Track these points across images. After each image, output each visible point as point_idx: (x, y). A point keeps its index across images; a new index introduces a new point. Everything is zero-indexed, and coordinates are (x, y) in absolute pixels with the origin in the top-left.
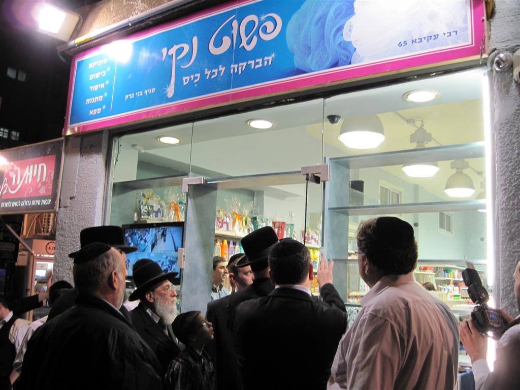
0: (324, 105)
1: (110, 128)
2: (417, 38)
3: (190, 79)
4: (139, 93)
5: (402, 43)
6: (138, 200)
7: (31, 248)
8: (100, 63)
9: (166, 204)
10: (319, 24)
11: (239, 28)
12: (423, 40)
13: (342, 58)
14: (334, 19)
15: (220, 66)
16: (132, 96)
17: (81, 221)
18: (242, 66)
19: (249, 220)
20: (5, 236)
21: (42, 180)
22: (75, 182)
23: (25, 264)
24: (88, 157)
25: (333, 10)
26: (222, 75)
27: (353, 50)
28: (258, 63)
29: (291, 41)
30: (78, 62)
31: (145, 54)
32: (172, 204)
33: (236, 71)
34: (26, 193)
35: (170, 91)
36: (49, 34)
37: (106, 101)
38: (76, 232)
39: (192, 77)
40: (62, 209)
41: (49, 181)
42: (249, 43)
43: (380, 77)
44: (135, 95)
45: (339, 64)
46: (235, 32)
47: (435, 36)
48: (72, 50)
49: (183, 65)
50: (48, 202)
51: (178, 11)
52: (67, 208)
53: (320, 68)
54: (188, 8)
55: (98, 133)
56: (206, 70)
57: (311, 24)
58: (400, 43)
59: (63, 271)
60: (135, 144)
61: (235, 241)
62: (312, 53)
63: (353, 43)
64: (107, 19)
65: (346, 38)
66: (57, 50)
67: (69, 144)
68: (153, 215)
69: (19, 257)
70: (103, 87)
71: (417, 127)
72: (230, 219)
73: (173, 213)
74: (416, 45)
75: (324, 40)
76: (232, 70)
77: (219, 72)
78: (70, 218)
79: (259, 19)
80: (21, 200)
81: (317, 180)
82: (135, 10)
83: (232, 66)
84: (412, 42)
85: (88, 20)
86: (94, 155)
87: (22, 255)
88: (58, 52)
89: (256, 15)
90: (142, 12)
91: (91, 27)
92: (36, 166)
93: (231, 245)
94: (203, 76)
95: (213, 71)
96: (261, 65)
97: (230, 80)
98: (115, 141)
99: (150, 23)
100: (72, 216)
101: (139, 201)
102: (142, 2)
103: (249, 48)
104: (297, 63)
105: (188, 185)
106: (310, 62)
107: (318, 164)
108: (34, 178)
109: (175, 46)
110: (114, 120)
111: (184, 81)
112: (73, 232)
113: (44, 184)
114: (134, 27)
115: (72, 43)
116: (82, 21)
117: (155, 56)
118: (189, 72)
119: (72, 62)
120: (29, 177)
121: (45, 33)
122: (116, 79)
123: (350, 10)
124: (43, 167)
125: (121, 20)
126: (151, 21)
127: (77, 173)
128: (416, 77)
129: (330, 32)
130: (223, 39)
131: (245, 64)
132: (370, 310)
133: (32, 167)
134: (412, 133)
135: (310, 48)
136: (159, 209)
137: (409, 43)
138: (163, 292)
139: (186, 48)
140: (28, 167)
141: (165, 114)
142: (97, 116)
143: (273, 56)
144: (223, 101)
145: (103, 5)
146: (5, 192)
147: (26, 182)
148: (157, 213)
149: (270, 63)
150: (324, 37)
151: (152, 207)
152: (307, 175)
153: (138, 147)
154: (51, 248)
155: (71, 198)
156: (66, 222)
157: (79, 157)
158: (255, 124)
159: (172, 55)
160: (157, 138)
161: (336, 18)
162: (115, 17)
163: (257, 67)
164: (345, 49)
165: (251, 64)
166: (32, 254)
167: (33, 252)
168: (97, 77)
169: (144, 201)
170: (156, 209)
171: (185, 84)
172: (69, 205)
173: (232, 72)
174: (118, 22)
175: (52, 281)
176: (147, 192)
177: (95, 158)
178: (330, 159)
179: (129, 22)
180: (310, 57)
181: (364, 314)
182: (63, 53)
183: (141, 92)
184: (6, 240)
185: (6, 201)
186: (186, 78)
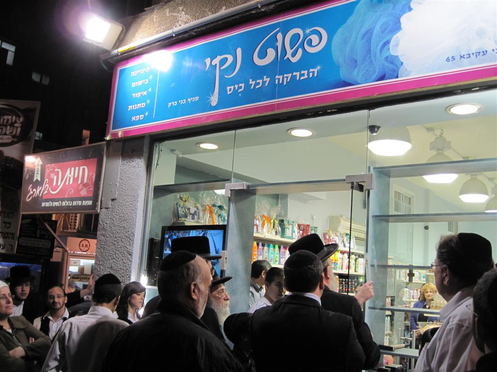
0: (369, 116)
1: (151, 134)
2: (465, 54)
3: (234, 88)
4: (182, 101)
5: (450, 58)
6: (175, 203)
7: (66, 245)
8: (142, 71)
9: (202, 206)
10: (366, 38)
11: (284, 40)
12: (471, 55)
13: (389, 72)
14: (381, 34)
15: (265, 77)
16: (175, 103)
17: (123, 222)
18: (287, 77)
19: (277, 222)
20: (42, 233)
21: (84, 182)
22: (116, 185)
23: (60, 260)
24: (129, 161)
25: (380, 25)
26: (266, 85)
27: (400, 64)
28: (303, 75)
29: (336, 54)
30: (120, 70)
31: (188, 64)
32: (207, 207)
33: (281, 82)
34: (67, 194)
35: (214, 100)
36: (94, 43)
37: (149, 108)
38: (118, 233)
39: (236, 86)
40: (104, 210)
41: (90, 183)
42: (294, 55)
43: (426, 91)
44: (178, 103)
45: (386, 77)
46: (279, 44)
47: (483, 52)
48: (114, 59)
49: (226, 75)
50: (90, 203)
51: (222, 23)
52: (108, 209)
53: (366, 81)
54: (233, 20)
55: (141, 138)
56: (251, 80)
57: (356, 38)
58: (448, 59)
59: (104, 269)
60: (175, 149)
61: (263, 243)
62: (358, 66)
63: (400, 57)
64: (149, 29)
65: (393, 52)
66: (100, 58)
67: (111, 148)
68: (190, 217)
69: (54, 253)
70: (146, 94)
71: (436, 135)
72: (259, 222)
73: (208, 215)
74: (465, 61)
75: (370, 53)
76: (277, 80)
77: (264, 82)
78: (111, 218)
79: (304, 32)
80: (63, 200)
81: (361, 188)
82: (178, 22)
83: (277, 77)
84: (460, 57)
85: (131, 30)
86: (135, 159)
87: (57, 252)
88: (101, 60)
89: (301, 28)
90: (185, 24)
91: (134, 37)
92: (77, 168)
93: (260, 247)
94: (248, 86)
95: (258, 81)
96: (306, 77)
97: (275, 90)
98: (156, 146)
99: (194, 34)
100: (114, 217)
101: (177, 204)
102: (185, 14)
103: (294, 60)
104: (343, 75)
105: (231, 190)
106: (356, 74)
107: (363, 173)
108: (76, 180)
109: (218, 56)
110: (157, 126)
111: (228, 90)
112: (114, 232)
113: (85, 185)
114: (177, 37)
115: (115, 52)
116: (124, 31)
117: (198, 65)
118: (233, 82)
119: (114, 69)
120: (70, 178)
121: (90, 42)
122: (158, 87)
123: (397, 25)
124: (84, 169)
125: (165, 31)
126: (195, 32)
127: (119, 176)
128: (459, 91)
129: (377, 46)
130: (268, 50)
131: (290, 75)
132: (456, 321)
133: (73, 169)
134: (431, 141)
135: (356, 61)
136: (195, 212)
137: (458, 58)
138: (217, 295)
139: (230, 58)
140: (69, 169)
141: (209, 121)
142: (139, 122)
143: (319, 68)
144: (267, 111)
145: (146, 16)
146: (46, 192)
147: (67, 183)
148: (193, 215)
149: (316, 75)
150: (370, 51)
151: (189, 209)
152: (352, 183)
153: (176, 152)
154: (84, 245)
155: (113, 200)
156: (108, 222)
157: (120, 161)
158: (296, 133)
159: (216, 65)
160: (197, 144)
161: (383, 32)
162: (158, 27)
163: (302, 78)
164: (392, 63)
165: (296, 75)
166: (66, 251)
167: (67, 249)
168: (139, 85)
169: (182, 203)
170: (192, 211)
171: (229, 93)
172: (110, 206)
173: (277, 83)
174: (161, 33)
175: (93, 279)
176: (183, 195)
177: (137, 162)
178: (374, 168)
179: (173, 33)
180: (356, 70)
181: (450, 324)
182: (106, 62)
183: (185, 100)
184: (42, 237)
185: (47, 201)
186: (230, 87)
